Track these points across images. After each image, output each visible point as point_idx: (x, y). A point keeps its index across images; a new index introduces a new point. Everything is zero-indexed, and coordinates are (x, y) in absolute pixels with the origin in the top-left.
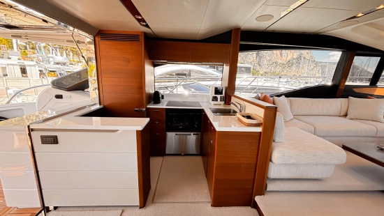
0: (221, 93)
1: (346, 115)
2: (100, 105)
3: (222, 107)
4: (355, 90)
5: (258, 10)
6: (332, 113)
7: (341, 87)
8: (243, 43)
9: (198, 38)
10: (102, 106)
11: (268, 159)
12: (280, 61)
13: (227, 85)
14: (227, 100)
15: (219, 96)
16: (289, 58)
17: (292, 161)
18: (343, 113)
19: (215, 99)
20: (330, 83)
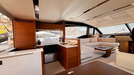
0: (62, 39)
1: (91, 42)
2: (14, 48)
3: (62, 43)
4: (91, 36)
5: (70, 16)
6: (88, 42)
7: (88, 35)
8: (65, 25)
9: (53, 23)
10: (15, 48)
11: (80, 54)
12: (70, 31)
13: (63, 36)
14: (63, 41)
15: (61, 40)
16: (72, 30)
17: (85, 53)
18: (90, 41)
19: (60, 41)
20: (86, 34)
